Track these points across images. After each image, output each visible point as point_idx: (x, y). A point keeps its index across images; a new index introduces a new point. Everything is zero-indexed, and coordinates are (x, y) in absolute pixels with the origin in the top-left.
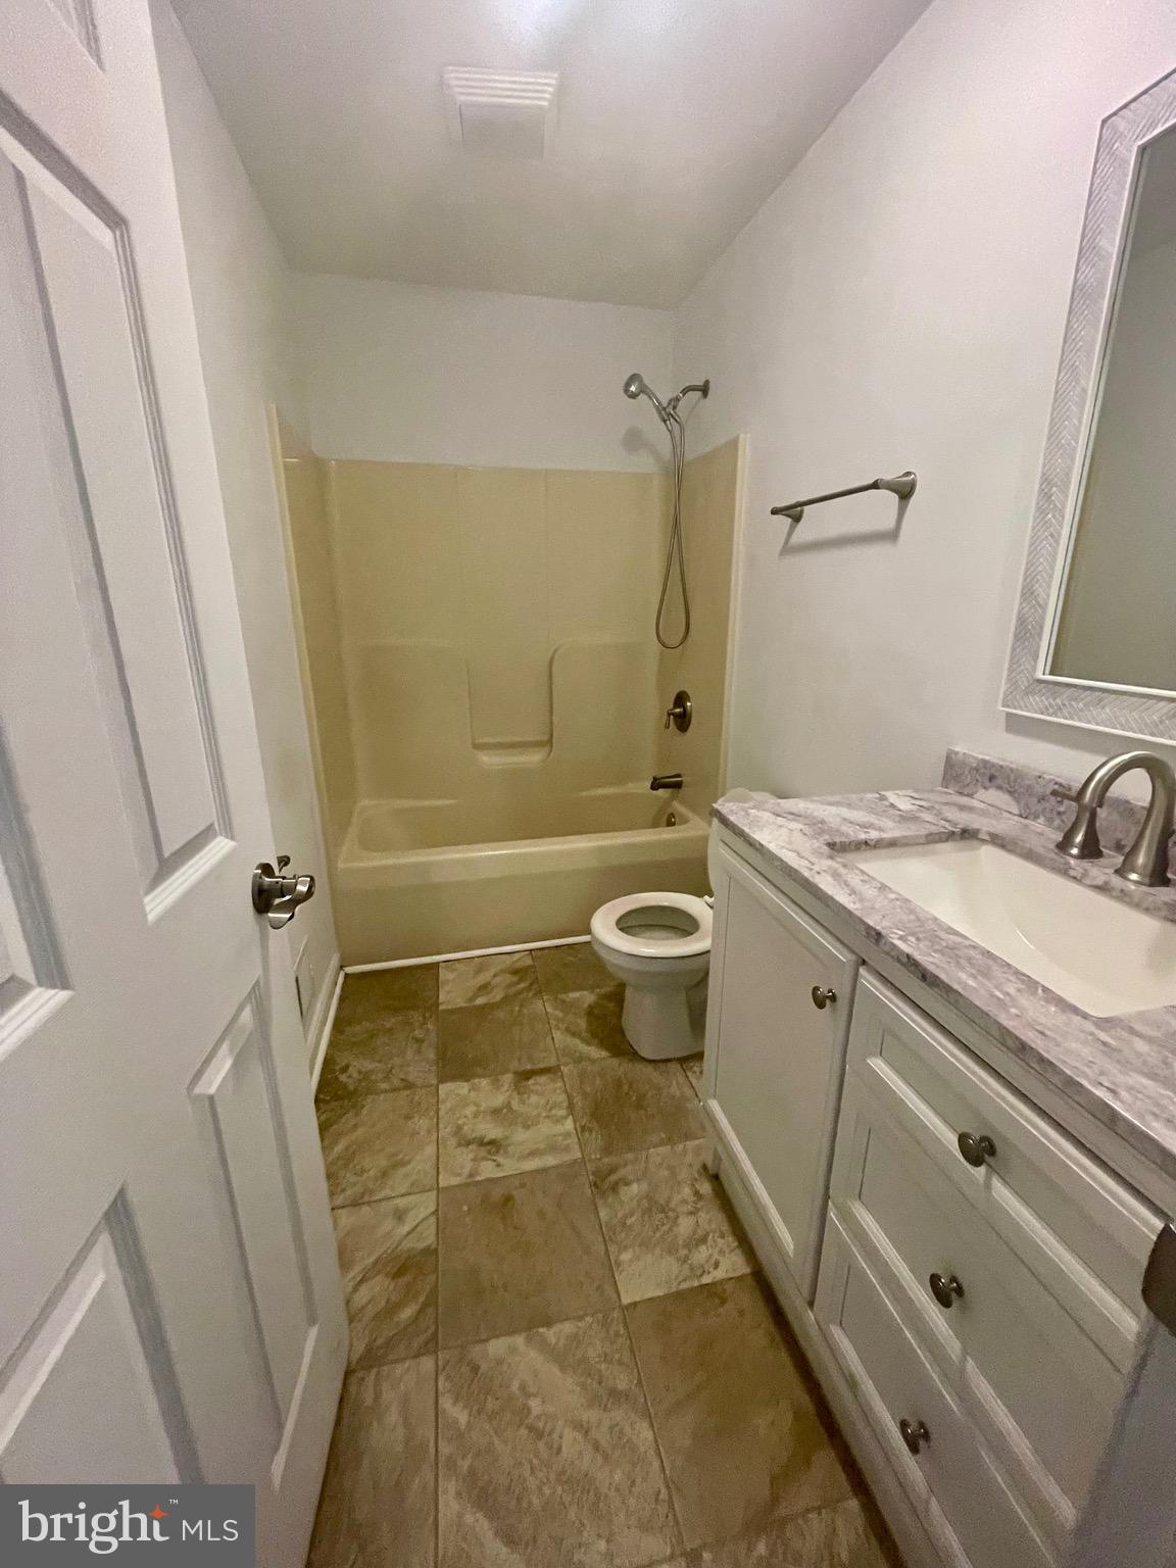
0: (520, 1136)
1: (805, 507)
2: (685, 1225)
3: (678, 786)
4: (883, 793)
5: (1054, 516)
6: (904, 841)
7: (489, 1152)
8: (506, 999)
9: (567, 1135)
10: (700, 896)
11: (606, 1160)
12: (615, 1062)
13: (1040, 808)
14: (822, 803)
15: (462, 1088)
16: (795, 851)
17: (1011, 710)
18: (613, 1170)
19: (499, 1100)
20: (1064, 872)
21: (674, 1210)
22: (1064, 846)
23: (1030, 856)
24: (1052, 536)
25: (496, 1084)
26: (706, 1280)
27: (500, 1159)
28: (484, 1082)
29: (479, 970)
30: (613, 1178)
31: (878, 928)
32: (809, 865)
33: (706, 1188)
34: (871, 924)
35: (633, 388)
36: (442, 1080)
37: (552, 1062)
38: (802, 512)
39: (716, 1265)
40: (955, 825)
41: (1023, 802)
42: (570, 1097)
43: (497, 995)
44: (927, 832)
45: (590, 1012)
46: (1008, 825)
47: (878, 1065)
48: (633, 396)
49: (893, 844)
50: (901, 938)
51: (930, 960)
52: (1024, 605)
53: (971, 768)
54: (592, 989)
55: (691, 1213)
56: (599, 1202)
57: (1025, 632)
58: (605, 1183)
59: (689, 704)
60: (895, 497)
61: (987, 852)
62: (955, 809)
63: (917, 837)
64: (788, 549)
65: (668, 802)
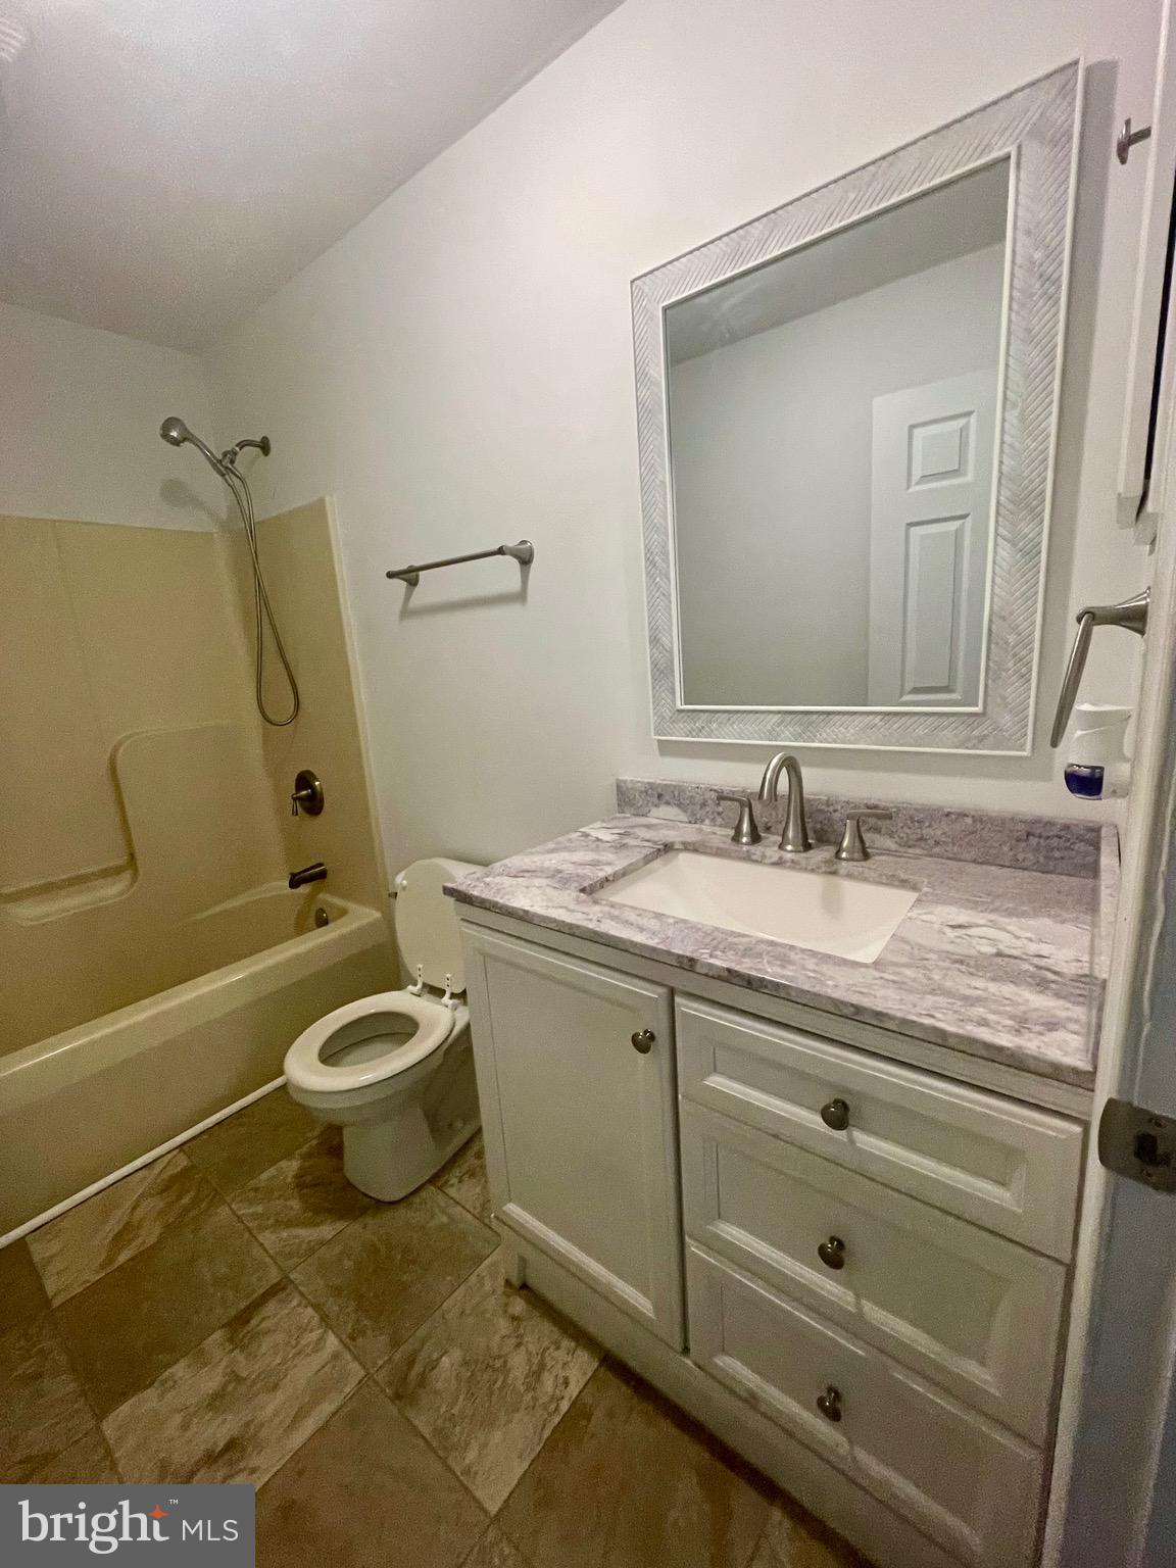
0: (272, 1405)
1: (421, 573)
2: (518, 1363)
3: (323, 875)
4: (582, 830)
5: (661, 579)
6: (632, 867)
7: (231, 1463)
8: (171, 1230)
9: (336, 1356)
10: (400, 988)
11: (397, 1356)
12: (355, 1228)
13: (703, 812)
14: (543, 853)
15: (148, 1401)
16: (562, 907)
17: (660, 738)
18: (411, 1362)
19: (211, 1381)
20: (748, 858)
21: (499, 1357)
22: (736, 838)
23: (719, 853)
24: (664, 595)
25: (202, 1360)
26: (565, 1406)
27: (254, 1462)
28: (179, 1369)
29: (106, 1215)
30: (417, 1368)
31: (688, 954)
32: (585, 916)
33: (519, 1306)
34: (680, 952)
35: (174, 434)
36: (101, 1416)
37: (274, 1276)
38: (417, 576)
39: (566, 1383)
40: (655, 843)
41: (689, 811)
42: (316, 1307)
43: (150, 1235)
44: (643, 856)
45: (301, 1183)
46: (690, 833)
47: (716, 1081)
48: (176, 442)
49: (624, 873)
50: (711, 956)
51: (745, 967)
52: (654, 650)
53: (641, 792)
54: (288, 1156)
55: (518, 1345)
56: (411, 1414)
57: (661, 673)
58: (407, 1388)
59: (317, 783)
60: (516, 562)
61: (684, 858)
62: (645, 830)
63: (637, 861)
64: (406, 613)
65: (311, 897)
